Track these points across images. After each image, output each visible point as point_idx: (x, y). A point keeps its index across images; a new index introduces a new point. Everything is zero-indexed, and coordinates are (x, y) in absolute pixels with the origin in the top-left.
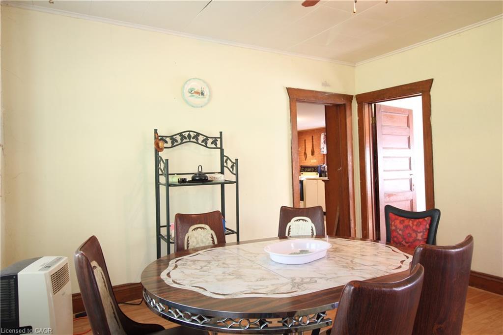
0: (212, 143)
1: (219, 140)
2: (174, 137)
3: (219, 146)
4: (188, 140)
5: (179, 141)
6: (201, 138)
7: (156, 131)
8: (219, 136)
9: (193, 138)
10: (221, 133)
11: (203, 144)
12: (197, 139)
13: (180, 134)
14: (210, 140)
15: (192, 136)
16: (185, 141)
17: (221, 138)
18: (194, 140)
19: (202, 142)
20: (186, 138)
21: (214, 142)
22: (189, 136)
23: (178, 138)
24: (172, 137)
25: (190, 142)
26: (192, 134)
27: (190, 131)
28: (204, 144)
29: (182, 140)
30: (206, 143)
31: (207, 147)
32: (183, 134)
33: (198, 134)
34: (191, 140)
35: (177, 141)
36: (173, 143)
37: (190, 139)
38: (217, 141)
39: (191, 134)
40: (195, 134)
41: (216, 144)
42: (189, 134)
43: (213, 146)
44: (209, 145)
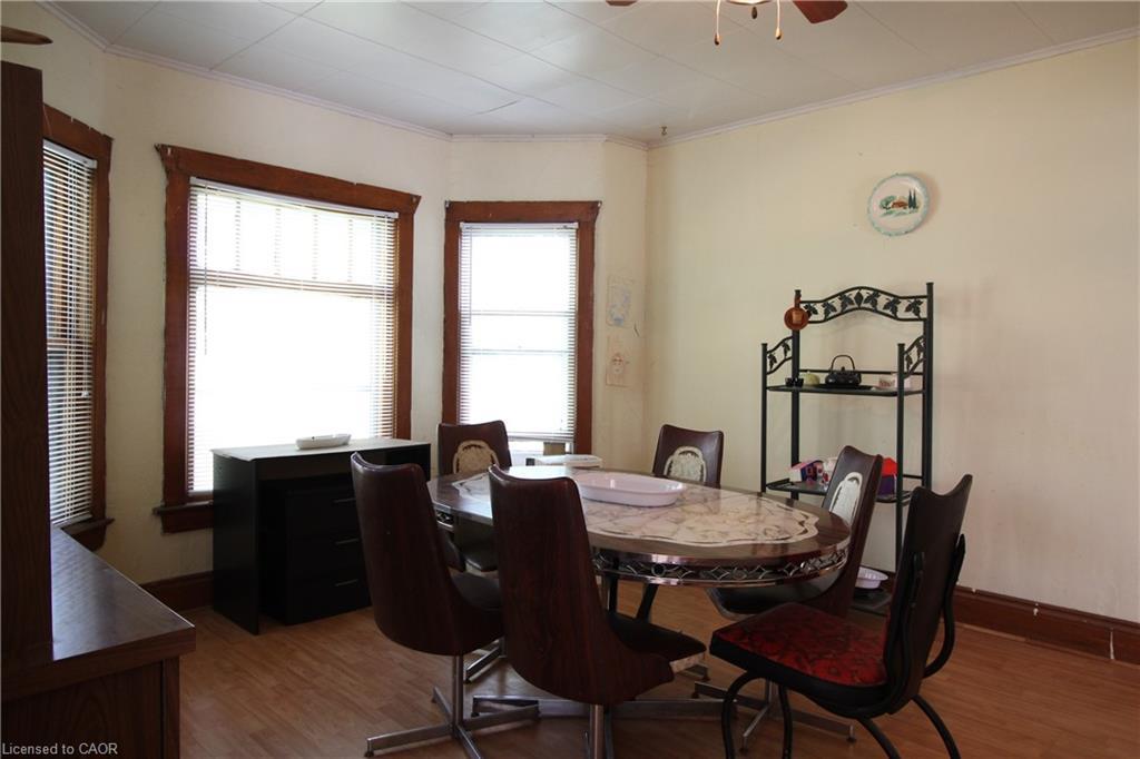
0: (908, 309)
1: (925, 301)
2: (830, 302)
3: (924, 314)
4: (856, 306)
5: (839, 309)
6: (882, 300)
7: (798, 292)
8: (925, 293)
9: (866, 301)
10: (930, 286)
11: (888, 312)
12: (875, 303)
13: (841, 295)
14: (903, 305)
15: (865, 297)
16: (850, 307)
17: (930, 296)
18: (868, 305)
19: (885, 307)
20: (851, 303)
21: (914, 307)
22: (859, 297)
23: (837, 303)
24: (825, 302)
25: (860, 308)
26: (865, 294)
27: (862, 288)
28: (890, 313)
29: (843, 306)
30: (895, 310)
31: (896, 318)
32: (847, 294)
33: (877, 293)
34: (863, 305)
35: (834, 310)
36: (827, 313)
37: (859, 304)
38: (921, 303)
39: (864, 292)
40: (871, 292)
41: (917, 312)
42: (859, 294)
43: (911, 315)
44: (901, 313)
